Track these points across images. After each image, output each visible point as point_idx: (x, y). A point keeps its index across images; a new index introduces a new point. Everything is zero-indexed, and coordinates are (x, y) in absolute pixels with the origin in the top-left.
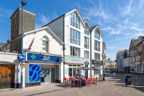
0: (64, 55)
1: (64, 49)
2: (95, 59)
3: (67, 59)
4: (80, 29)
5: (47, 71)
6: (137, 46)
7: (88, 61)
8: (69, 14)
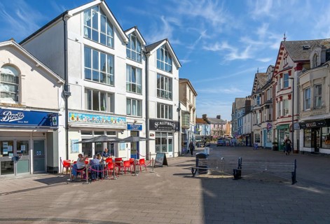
0: (66, 109)
1: (66, 95)
2: (158, 116)
3: (75, 119)
4: (113, 47)
5: (23, 148)
6: (264, 88)
7: (138, 122)
8: (80, 12)
